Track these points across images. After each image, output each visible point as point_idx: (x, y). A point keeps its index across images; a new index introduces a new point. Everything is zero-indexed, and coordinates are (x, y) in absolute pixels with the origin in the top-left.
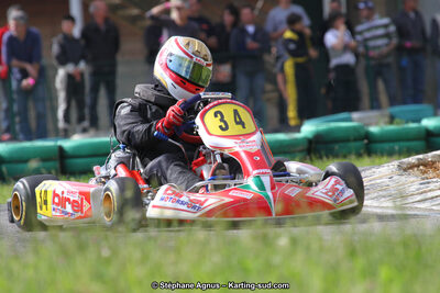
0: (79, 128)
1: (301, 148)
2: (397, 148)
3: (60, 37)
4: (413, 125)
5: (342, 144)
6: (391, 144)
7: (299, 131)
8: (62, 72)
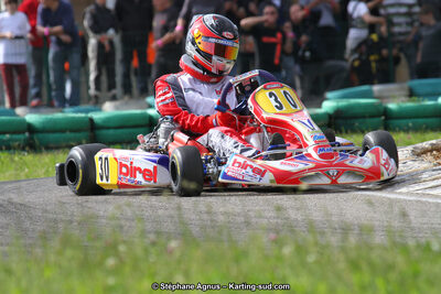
1: (322, 123)
2: (410, 124)
3: (92, 7)
4: (429, 103)
5: (361, 120)
7: (320, 107)
8: (93, 42)
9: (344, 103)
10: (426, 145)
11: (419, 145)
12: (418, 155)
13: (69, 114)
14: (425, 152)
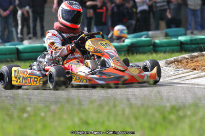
0: (28, 37)
1: (125, 49)
4: (174, 39)
5: (143, 48)
6: (165, 48)
8: (19, 13)
9: (135, 40)
10: (172, 59)
11: (169, 59)
12: (168, 64)
13: (8, 46)
14: (171, 62)
